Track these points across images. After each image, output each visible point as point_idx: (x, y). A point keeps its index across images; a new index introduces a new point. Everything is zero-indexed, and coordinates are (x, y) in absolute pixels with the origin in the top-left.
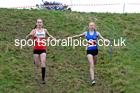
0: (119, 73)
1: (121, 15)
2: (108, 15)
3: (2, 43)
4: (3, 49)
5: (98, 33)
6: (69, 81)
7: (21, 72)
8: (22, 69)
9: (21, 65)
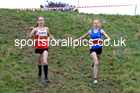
0: (130, 80)
1: (132, 18)
2: (118, 17)
3: (3, 46)
4: (4, 54)
5: (102, 31)
6: (76, 88)
7: (23, 78)
8: (24, 75)
9: (24, 71)
